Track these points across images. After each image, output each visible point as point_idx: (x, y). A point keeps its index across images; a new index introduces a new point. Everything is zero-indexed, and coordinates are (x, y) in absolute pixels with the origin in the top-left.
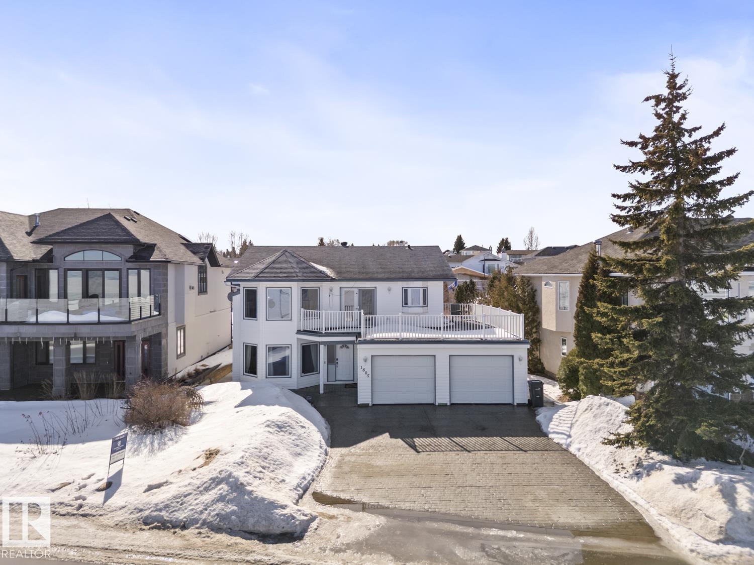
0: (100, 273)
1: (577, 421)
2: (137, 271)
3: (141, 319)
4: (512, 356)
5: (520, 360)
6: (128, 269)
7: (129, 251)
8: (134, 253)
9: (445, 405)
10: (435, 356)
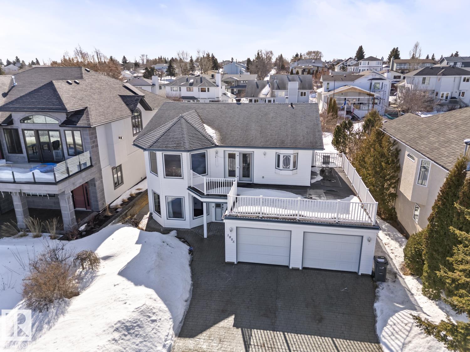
0: (47, 132)
1: (410, 342)
2: (71, 132)
3: (69, 177)
4: (362, 237)
5: (369, 241)
6: (64, 130)
7: (63, 117)
8: (67, 118)
9: (298, 269)
10: (291, 231)
